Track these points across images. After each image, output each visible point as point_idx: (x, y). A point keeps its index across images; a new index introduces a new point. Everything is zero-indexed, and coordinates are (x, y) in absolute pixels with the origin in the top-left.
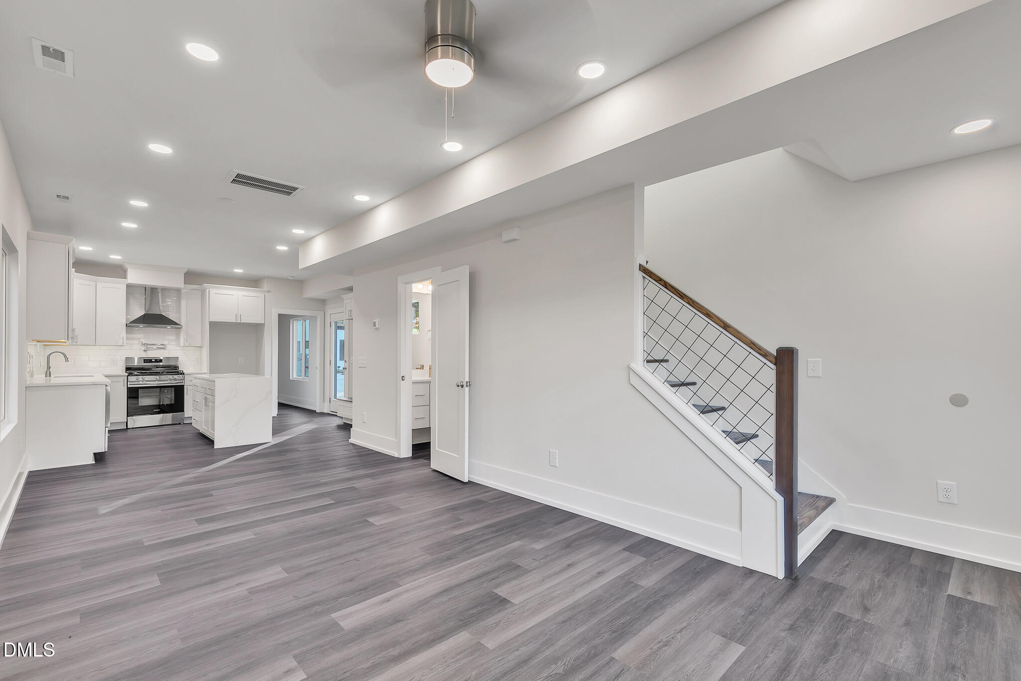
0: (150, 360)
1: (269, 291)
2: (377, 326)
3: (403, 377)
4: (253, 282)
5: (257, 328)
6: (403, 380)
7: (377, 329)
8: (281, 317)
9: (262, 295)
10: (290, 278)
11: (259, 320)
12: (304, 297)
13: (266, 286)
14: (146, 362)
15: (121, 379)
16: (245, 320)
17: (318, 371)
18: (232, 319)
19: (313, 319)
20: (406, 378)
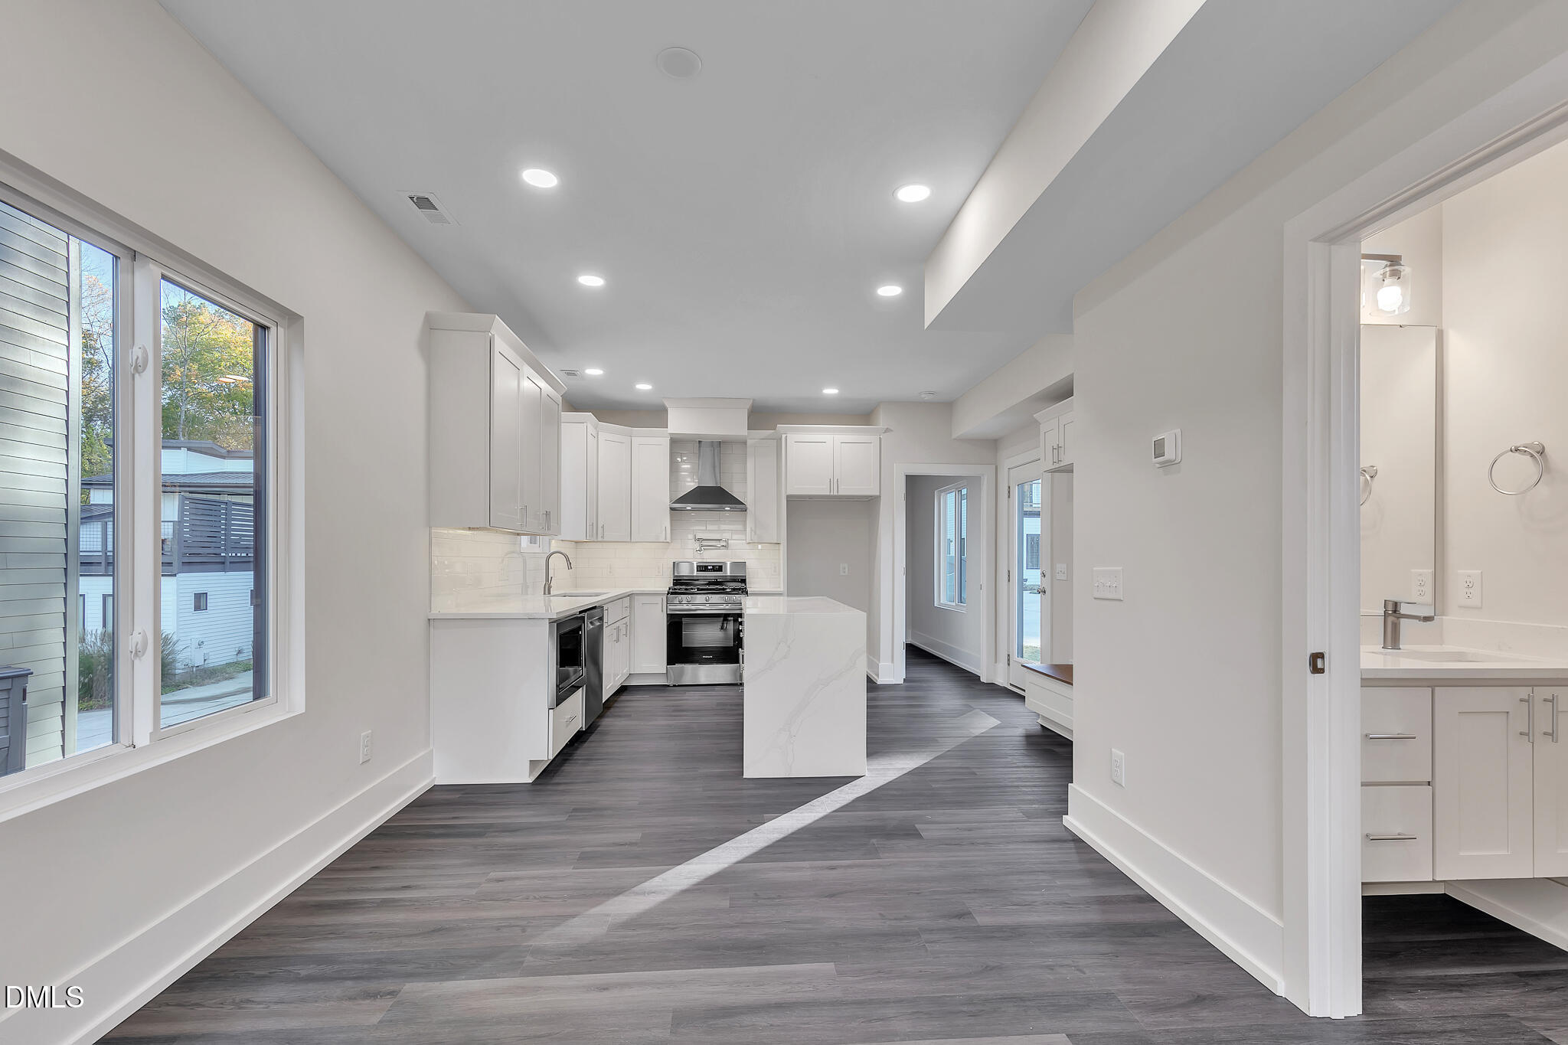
0: (705, 566)
1: (887, 430)
2: (1169, 454)
3: (1316, 657)
4: (860, 415)
5: (866, 506)
6: (1316, 670)
7: (1170, 463)
8: (912, 481)
9: (875, 439)
10: (927, 398)
11: (871, 490)
12: (954, 436)
13: (883, 420)
14: (701, 571)
15: (658, 599)
16: (845, 490)
17: (983, 594)
18: (823, 490)
19: (973, 482)
20: (1330, 664)
